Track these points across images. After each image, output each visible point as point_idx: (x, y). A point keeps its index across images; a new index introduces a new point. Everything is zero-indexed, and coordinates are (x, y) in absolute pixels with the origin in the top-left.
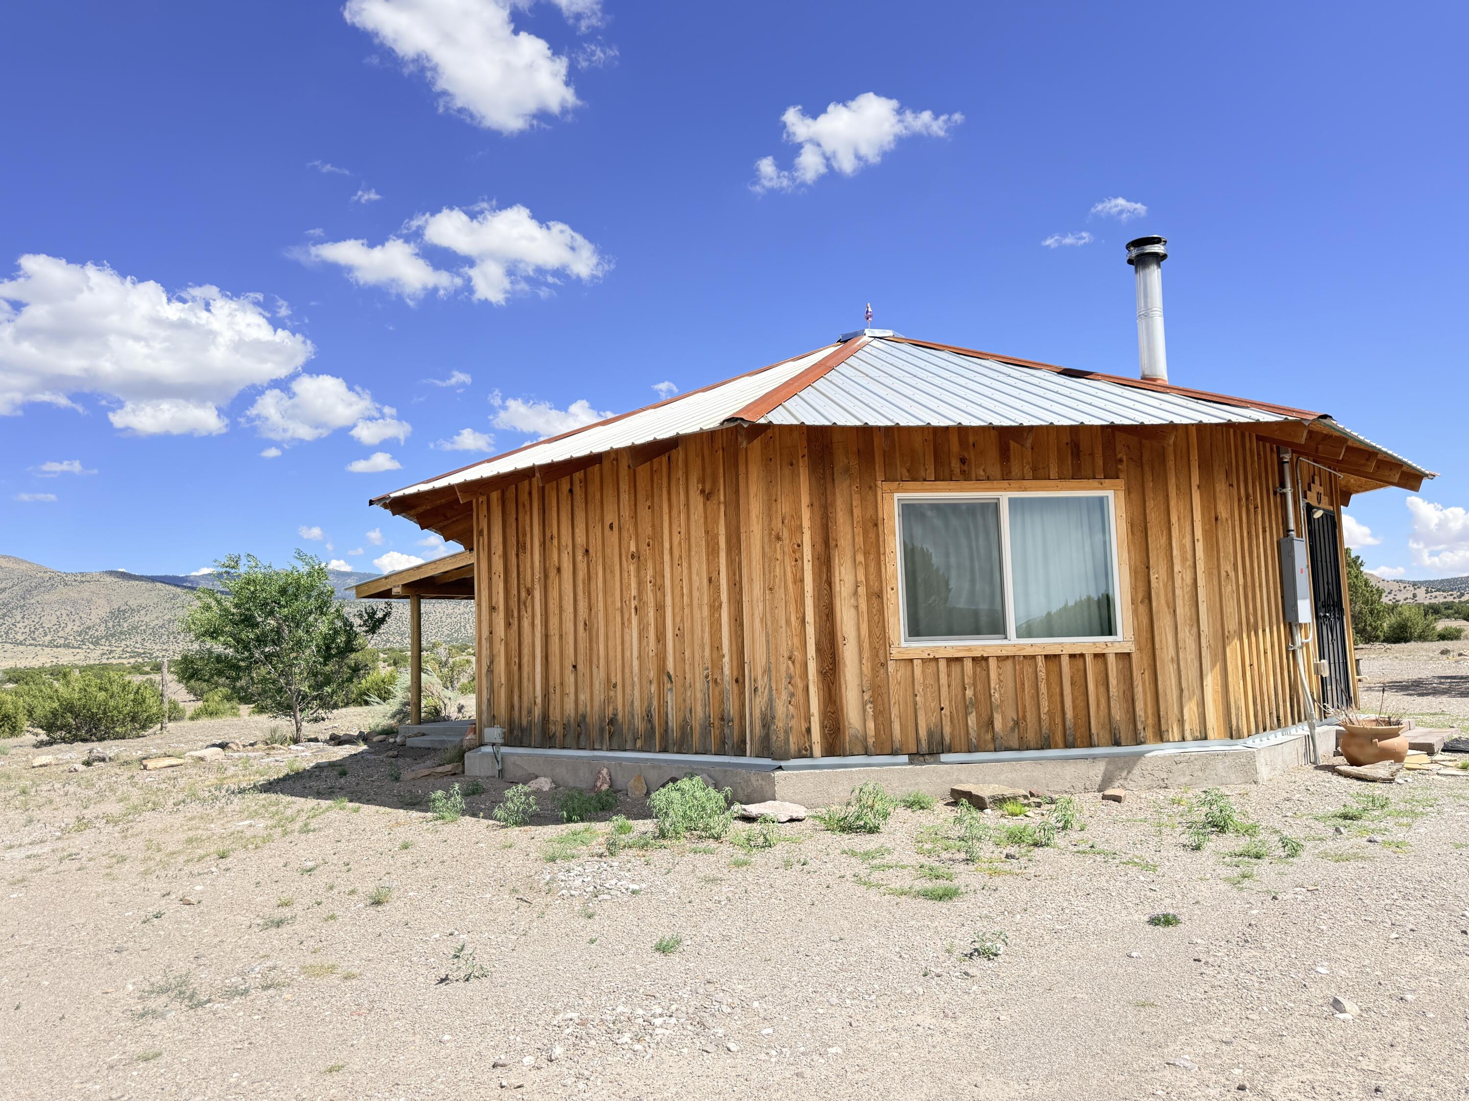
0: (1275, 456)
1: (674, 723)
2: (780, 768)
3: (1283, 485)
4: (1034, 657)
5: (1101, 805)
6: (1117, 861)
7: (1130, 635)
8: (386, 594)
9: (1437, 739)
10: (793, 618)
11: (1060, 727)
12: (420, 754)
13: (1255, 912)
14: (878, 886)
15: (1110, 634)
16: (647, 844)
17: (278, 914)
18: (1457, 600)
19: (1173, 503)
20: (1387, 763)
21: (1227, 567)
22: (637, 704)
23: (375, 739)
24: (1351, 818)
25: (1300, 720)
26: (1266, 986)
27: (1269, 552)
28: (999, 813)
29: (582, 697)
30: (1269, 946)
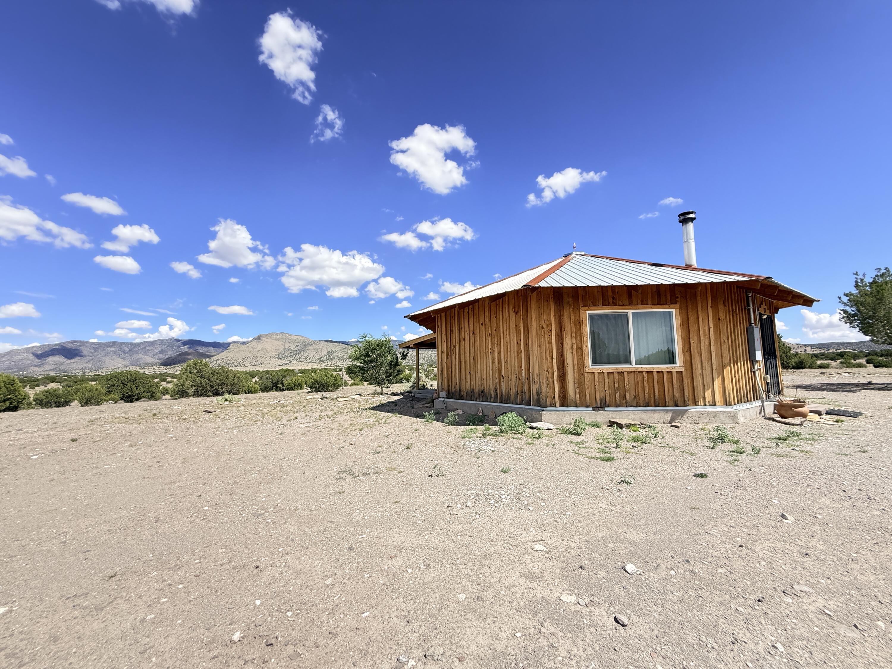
0: (745, 294)
1: (504, 393)
2: (544, 410)
3: (749, 306)
4: (642, 372)
5: (670, 429)
6: (679, 451)
7: (682, 364)
8: (408, 347)
9: (823, 409)
10: (548, 357)
11: (653, 399)
12: (419, 400)
13: (741, 475)
14: (582, 455)
15: (674, 363)
16: (496, 435)
17: (378, 450)
18: (826, 352)
19: (700, 313)
20: (799, 418)
21: (724, 338)
22: (491, 386)
23: (406, 394)
24: (783, 440)
25: (757, 399)
26: (749, 506)
27: (743, 332)
28: (629, 430)
29: (472, 383)
30: (749, 490)
